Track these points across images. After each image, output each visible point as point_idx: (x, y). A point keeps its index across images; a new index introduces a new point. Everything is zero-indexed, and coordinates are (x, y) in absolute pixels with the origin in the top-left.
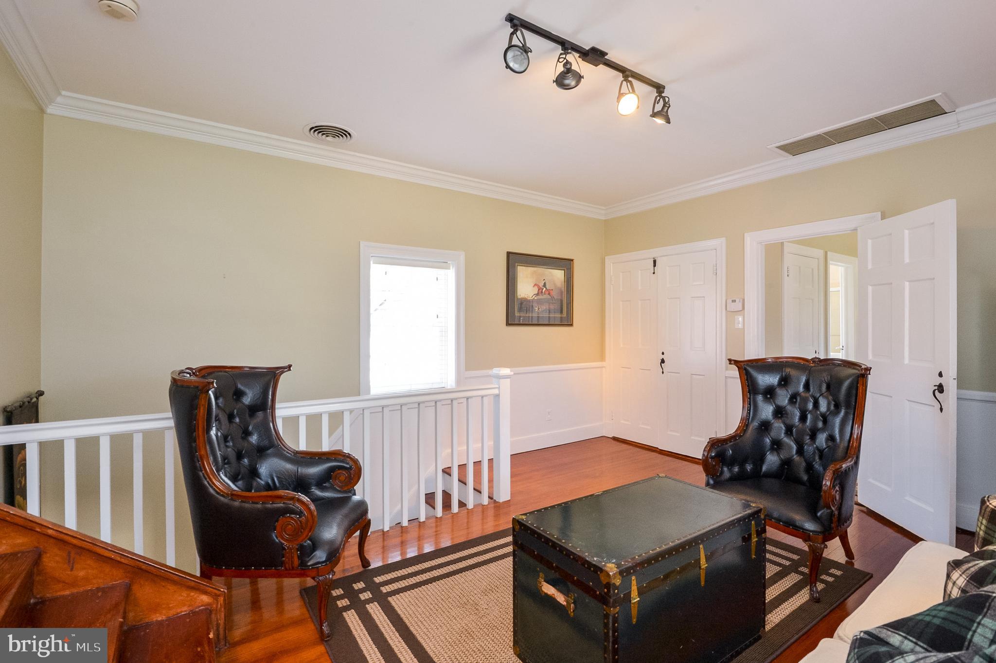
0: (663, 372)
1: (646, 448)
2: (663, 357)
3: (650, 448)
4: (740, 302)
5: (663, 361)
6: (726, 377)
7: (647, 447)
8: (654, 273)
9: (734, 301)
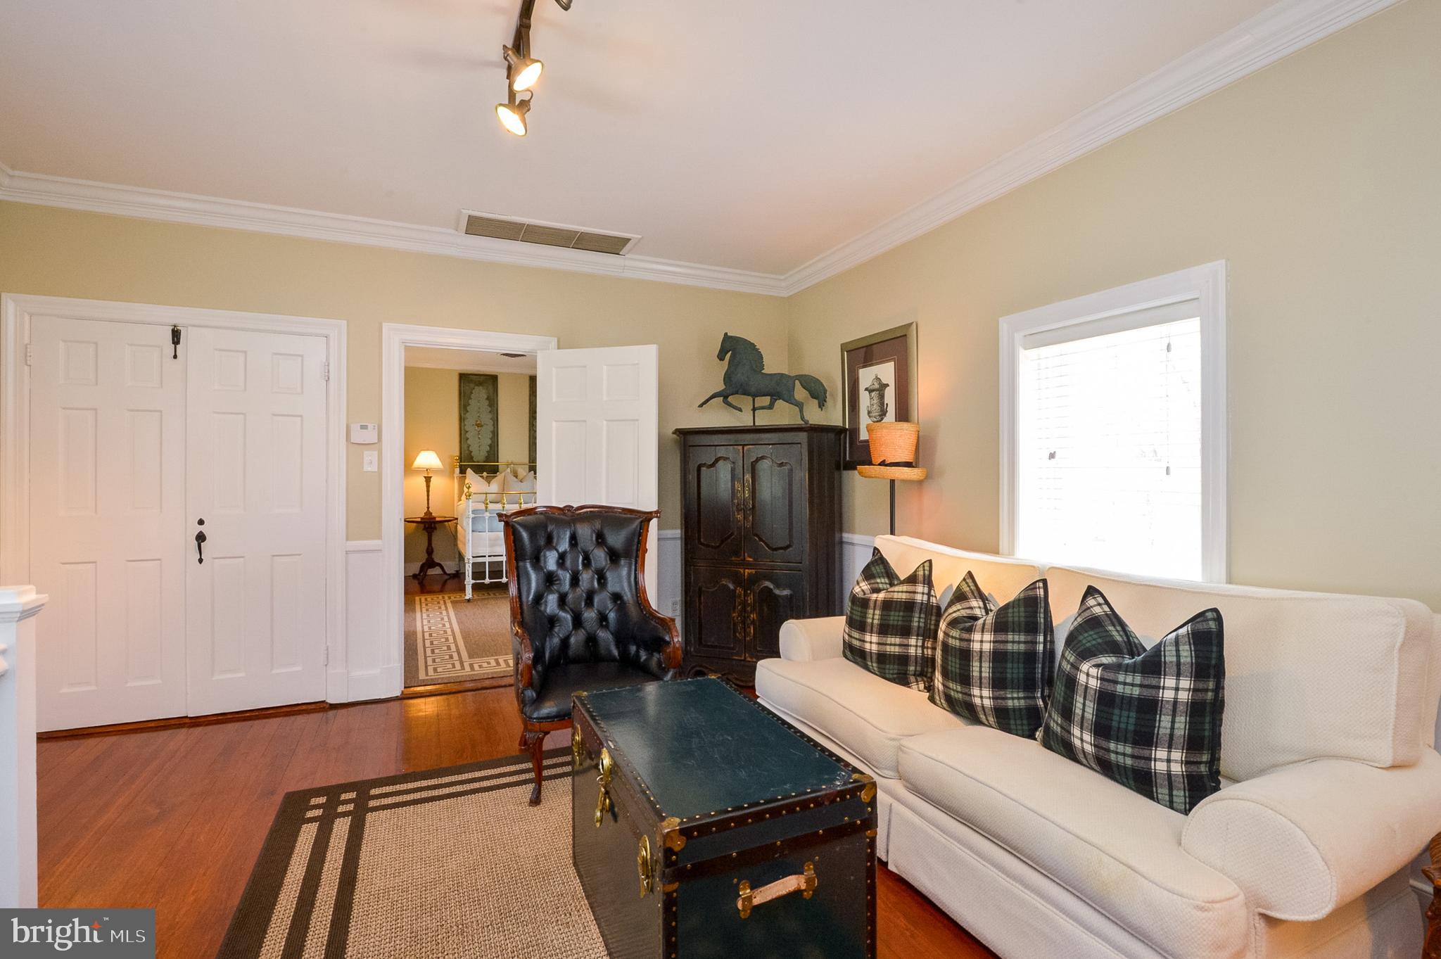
0: (201, 561)
1: (151, 727)
2: (201, 528)
3: (162, 724)
4: (374, 429)
5: (201, 538)
6: (346, 551)
7: (153, 725)
8: (175, 357)
9: (364, 427)
